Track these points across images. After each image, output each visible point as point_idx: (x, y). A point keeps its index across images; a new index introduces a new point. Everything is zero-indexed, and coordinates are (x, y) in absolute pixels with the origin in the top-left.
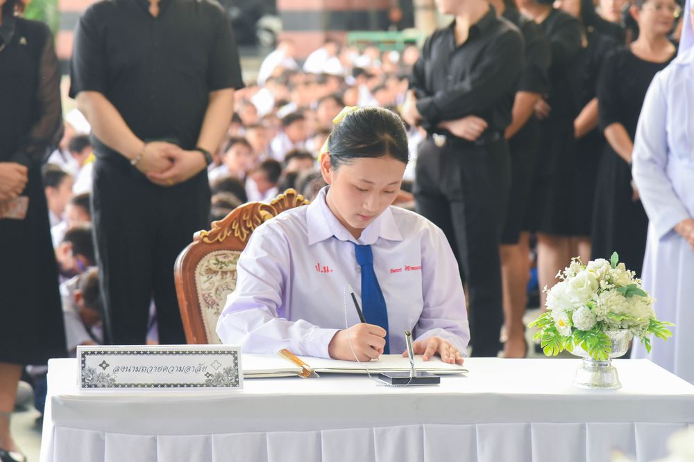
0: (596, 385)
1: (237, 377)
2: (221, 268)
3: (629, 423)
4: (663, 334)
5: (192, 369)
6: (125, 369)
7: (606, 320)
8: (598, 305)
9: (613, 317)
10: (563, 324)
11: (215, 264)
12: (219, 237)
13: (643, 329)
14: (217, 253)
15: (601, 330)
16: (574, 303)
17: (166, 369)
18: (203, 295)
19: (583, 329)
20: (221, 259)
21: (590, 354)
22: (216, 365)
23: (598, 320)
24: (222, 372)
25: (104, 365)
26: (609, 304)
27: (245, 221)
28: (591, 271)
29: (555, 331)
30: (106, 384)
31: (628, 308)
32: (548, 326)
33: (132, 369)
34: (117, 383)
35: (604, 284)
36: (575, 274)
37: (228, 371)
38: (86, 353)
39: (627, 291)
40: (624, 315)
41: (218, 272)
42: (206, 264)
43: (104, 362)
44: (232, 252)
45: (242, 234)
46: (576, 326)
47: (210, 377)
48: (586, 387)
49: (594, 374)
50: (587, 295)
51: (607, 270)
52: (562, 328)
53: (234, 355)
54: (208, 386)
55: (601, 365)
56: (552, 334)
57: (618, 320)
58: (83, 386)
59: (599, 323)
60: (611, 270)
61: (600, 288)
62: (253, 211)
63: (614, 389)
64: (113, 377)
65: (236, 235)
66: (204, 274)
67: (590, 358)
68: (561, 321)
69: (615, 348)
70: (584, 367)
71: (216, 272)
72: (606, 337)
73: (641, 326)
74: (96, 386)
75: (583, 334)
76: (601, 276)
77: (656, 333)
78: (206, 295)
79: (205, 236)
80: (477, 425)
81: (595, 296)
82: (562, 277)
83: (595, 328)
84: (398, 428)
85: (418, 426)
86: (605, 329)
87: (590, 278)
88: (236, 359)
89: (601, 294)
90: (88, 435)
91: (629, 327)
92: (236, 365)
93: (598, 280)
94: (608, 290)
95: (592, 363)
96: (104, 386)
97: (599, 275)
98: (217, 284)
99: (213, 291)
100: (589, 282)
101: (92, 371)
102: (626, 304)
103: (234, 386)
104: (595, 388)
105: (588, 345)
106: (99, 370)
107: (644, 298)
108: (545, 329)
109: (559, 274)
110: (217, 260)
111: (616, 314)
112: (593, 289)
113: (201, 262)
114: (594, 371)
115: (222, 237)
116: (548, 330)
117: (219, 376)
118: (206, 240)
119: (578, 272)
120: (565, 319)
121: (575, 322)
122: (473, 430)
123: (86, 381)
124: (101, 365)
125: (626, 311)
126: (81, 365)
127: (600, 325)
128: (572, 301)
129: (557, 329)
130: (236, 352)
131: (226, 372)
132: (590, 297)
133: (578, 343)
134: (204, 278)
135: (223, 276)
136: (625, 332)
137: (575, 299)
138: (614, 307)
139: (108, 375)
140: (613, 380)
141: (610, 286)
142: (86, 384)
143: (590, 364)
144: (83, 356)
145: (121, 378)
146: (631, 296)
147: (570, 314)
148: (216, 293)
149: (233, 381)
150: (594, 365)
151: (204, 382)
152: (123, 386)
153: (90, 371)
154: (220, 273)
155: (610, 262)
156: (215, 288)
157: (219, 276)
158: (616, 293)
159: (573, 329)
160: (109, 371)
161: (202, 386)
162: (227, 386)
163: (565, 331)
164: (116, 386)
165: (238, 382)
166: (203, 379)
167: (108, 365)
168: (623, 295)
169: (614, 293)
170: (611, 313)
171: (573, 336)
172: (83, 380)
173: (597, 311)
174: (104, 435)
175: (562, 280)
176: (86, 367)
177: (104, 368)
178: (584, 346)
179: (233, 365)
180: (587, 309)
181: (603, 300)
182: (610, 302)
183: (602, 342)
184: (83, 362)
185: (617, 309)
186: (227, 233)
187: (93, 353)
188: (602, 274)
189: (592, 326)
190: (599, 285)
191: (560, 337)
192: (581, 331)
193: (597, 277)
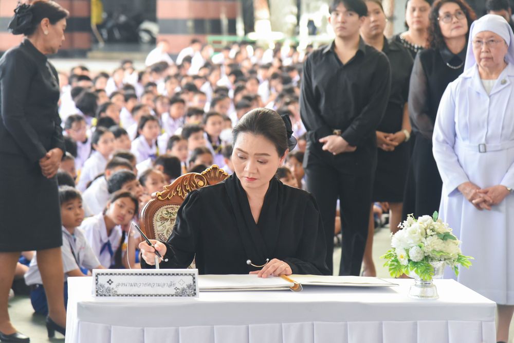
0: (423, 297)
1: (195, 290)
2: (170, 217)
3: (445, 321)
4: (466, 263)
5: (166, 285)
6: (124, 284)
7: (430, 255)
8: (426, 245)
9: (436, 253)
10: (402, 258)
11: (166, 214)
12: (168, 196)
13: (454, 261)
14: (167, 206)
15: (428, 261)
16: (410, 244)
17: (150, 284)
18: (159, 235)
19: (416, 261)
20: (170, 210)
21: (420, 277)
22: (181, 282)
23: (426, 255)
24: (185, 287)
25: (110, 282)
26: (433, 245)
27: (185, 185)
28: (421, 223)
29: (397, 261)
30: (111, 294)
31: (444, 247)
32: (393, 258)
33: (128, 285)
34: (118, 293)
35: (429, 232)
36: (411, 225)
37: (189, 287)
38: (99, 274)
39: (444, 236)
40: (442, 252)
41: (168, 219)
42: (160, 214)
43: (110, 280)
44: (177, 206)
45: (183, 194)
46: (411, 258)
47: (178, 290)
48: (417, 297)
49: (422, 289)
50: (418, 239)
51: (431, 223)
52: (402, 259)
53: (193, 276)
54: (176, 296)
55: (426, 284)
56: (396, 263)
57: (438, 255)
58: (97, 295)
59: (426, 257)
60: (434, 223)
61: (426, 234)
62: (190, 179)
63: (435, 299)
64: (116, 290)
65: (179, 195)
66: (159, 220)
67: (419, 279)
68: (401, 255)
69: (436, 272)
70: (415, 285)
71: (167, 220)
72: (430, 266)
73: (453, 259)
74: (105, 295)
75: (415, 264)
76: (427, 226)
77: (462, 264)
78: (161, 234)
79: (159, 195)
80: (348, 323)
81: (424, 240)
82: (402, 227)
83: (423, 260)
84: (298, 324)
85: (310, 323)
86: (430, 260)
87: (420, 228)
88: (194, 278)
89: (427, 239)
90: (101, 326)
91: (445, 260)
92: (194, 282)
93: (426, 230)
94: (432, 236)
95: (420, 282)
96: (110, 296)
97: (426, 226)
98: (167, 227)
99: (165, 232)
100: (420, 231)
101: (102, 286)
102: (443, 245)
103: (193, 296)
104: (423, 298)
105: (419, 271)
106: (107, 285)
107: (454, 241)
108: (391, 260)
109: (400, 225)
110: (167, 211)
111: (437, 251)
112: (422, 235)
113: (157, 213)
114: (422, 287)
115: (170, 196)
116: (393, 261)
117: (183, 289)
118: (160, 198)
119: (412, 223)
120: (405, 254)
121: (411, 256)
122: (346, 325)
123: (99, 292)
124: (108, 282)
125: (444, 250)
126: (95, 282)
127: (427, 258)
128: (409, 242)
129: (399, 260)
130: (194, 274)
131: (188, 287)
132: (420, 240)
133: (413, 269)
134: (159, 223)
135: (171, 222)
136: (442, 262)
137: (410, 241)
138: (436, 247)
139: (113, 289)
140: (434, 293)
141: (433, 233)
142: (98, 294)
143: (419, 283)
144: (97, 276)
145: (121, 290)
146: (446, 240)
147: (407, 251)
148: (167, 234)
149: (193, 292)
150: (422, 284)
151: (174, 293)
152: (122, 295)
153: (101, 285)
154: (169, 220)
155: (432, 217)
156: (166, 230)
157: (169, 222)
158: (437, 237)
159: (409, 260)
160: (113, 286)
161: (172, 296)
162: (188, 295)
163: (404, 262)
164: (118, 295)
165: (195, 294)
166: (173, 292)
167: (112, 282)
168: (441, 239)
169: (435, 237)
170: (434, 250)
171: (409, 265)
172: (97, 292)
173: (425, 249)
174: (111, 327)
175: (402, 229)
176: (99, 284)
177: (110, 284)
178: (416, 272)
179: (192, 282)
180: (418, 248)
181: (429, 243)
182: (433, 244)
183: (427, 269)
184: (97, 280)
185: (438, 248)
186: (174, 194)
187: (103, 274)
188: (428, 225)
189: (421, 259)
190: (426, 232)
191: (401, 265)
192: (414, 262)
193: (425, 227)
